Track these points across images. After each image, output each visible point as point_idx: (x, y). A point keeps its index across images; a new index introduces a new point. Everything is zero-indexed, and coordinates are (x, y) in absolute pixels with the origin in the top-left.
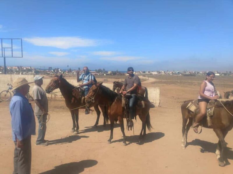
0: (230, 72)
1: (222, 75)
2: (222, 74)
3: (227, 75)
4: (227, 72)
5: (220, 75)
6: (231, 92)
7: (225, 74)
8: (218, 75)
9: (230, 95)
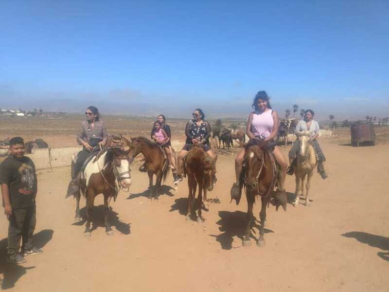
0: (41, 111)
1: (29, 115)
2: (28, 113)
3: (37, 115)
4: (35, 110)
5: (25, 116)
6: (35, 142)
7: (33, 114)
8: (22, 114)
9: (34, 147)
